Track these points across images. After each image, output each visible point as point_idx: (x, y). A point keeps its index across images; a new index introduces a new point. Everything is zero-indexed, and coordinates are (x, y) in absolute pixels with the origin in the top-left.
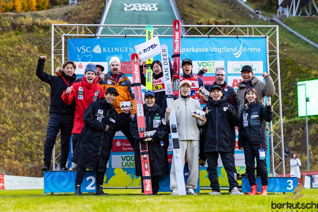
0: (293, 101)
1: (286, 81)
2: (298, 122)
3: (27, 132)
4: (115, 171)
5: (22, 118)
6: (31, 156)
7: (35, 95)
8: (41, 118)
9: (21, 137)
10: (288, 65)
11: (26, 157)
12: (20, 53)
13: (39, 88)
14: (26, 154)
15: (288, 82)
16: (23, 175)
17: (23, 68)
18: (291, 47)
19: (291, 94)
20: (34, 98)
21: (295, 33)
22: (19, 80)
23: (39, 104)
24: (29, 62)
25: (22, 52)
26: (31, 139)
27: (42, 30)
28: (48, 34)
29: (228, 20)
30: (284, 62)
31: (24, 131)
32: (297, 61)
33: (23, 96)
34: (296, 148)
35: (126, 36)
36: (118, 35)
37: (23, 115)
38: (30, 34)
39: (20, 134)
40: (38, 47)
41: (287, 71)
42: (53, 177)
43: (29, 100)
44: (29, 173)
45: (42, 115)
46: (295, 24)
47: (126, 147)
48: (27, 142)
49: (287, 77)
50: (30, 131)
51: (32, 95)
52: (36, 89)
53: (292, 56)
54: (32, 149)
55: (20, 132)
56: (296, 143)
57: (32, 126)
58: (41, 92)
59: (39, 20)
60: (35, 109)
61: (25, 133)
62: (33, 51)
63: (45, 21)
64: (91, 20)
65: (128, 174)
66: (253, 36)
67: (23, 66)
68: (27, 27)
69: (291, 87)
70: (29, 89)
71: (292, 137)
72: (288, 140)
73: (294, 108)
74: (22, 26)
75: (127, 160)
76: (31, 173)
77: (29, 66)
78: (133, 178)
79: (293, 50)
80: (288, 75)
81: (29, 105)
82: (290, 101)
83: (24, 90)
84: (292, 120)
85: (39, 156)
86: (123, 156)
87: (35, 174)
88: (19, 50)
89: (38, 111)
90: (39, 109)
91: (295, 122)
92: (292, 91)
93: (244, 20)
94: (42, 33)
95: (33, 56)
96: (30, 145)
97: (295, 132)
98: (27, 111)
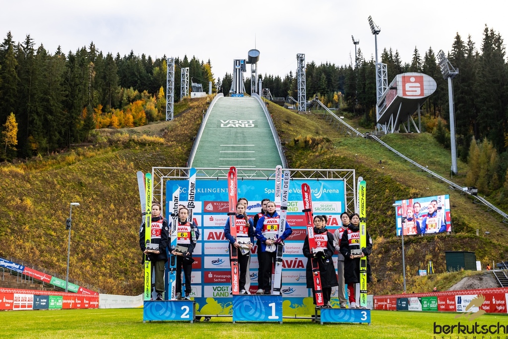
0: (391, 219)
1: (384, 199)
2: (396, 242)
3: (122, 249)
4: (207, 301)
5: (117, 235)
6: (126, 274)
7: (131, 211)
8: (136, 235)
9: (116, 254)
10: (386, 183)
11: (121, 275)
12: (116, 169)
13: (135, 204)
14: (121, 272)
15: (386, 200)
16: (117, 294)
17: (119, 184)
18: (389, 165)
19: (390, 213)
20: (130, 214)
21: (393, 150)
22: (115, 196)
23: (134, 221)
24: (125, 179)
25: (118, 168)
26: (125, 256)
27: (138, 146)
28: (145, 150)
29: (325, 137)
30: (382, 180)
31: (119, 248)
32: (395, 179)
33: (118, 213)
34: (394, 268)
35: (218, 178)
36: (211, 177)
37: (118, 231)
38: (127, 150)
39: (115, 251)
40: (134, 164)
41: (385, 190)
42: (151, 306)
43: (125, 216)
44: (123, 291)
45: (137, 232)
46: (393, 141)
47: (218, 278)
48: (122, 259)
49: (385, 196)
50: (125, 248)
51: (127, 212)
52: (132, 206)
53: (390, 174)
54: (126, 266)
55: (115, 249)
56: (394, 263)
57: (127, 243)
58: (136, 208)
59: (136, 137)
60: (131, 225)
61: (120, 250)
62: (129, 167)
63: (142, 137)
64: (188, 136)
65: (218, 303)
66: (332, 179)
67: (119, 182)
68: (123, 143)
69: (389, 205)
70: (125, 206)
71: (390, 257)
72: (386, 260)
73: (392, 227)
74: (118, 142)
75: (218, 290)
76: (125, 291)
77: (125, 183)
78: (223, 307)
79: (391, 168)
80: (386, 193)
81: (124, 222)
82: (388, 220)
83: (120, 206)
84: (390, 239)
85: (134, 274)
86: (215, 287)
87: (130, 292)
88: (115, 166)
89: (133, 227)
90: (135, 226)
91: (393, 242)
92: (390, 210)
93: (341, 137)
94: (138, 150)
95: (129, 172)
96: (125, 262)
97: (393, 252)
98: (123, 227)
